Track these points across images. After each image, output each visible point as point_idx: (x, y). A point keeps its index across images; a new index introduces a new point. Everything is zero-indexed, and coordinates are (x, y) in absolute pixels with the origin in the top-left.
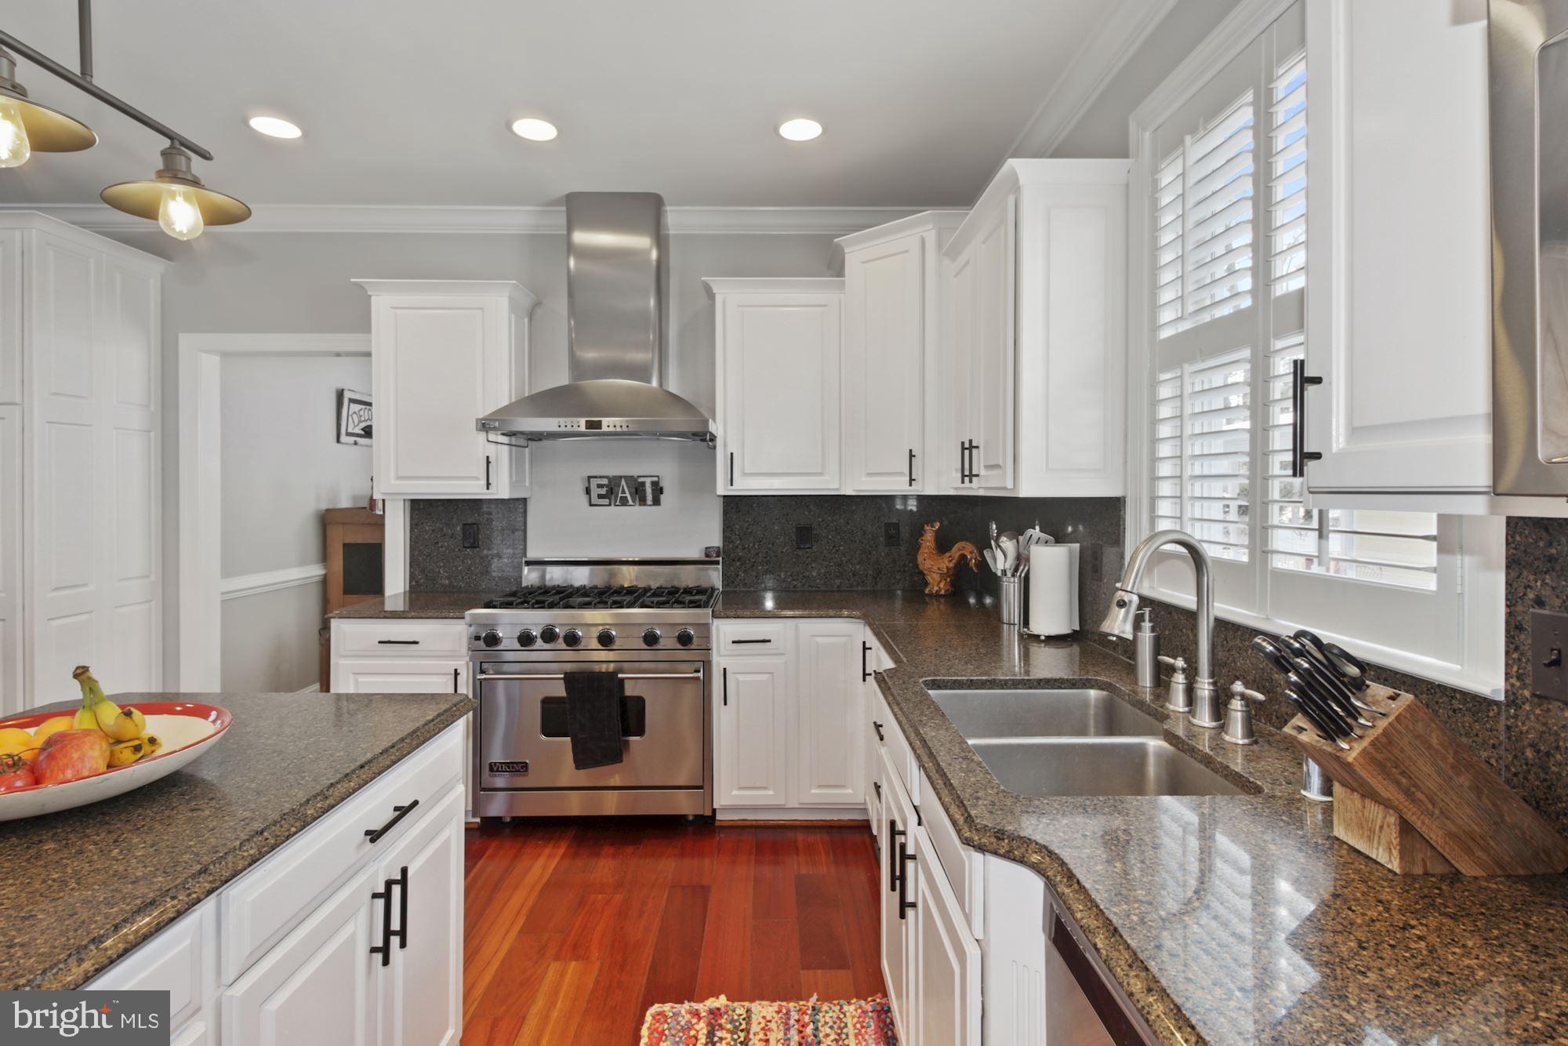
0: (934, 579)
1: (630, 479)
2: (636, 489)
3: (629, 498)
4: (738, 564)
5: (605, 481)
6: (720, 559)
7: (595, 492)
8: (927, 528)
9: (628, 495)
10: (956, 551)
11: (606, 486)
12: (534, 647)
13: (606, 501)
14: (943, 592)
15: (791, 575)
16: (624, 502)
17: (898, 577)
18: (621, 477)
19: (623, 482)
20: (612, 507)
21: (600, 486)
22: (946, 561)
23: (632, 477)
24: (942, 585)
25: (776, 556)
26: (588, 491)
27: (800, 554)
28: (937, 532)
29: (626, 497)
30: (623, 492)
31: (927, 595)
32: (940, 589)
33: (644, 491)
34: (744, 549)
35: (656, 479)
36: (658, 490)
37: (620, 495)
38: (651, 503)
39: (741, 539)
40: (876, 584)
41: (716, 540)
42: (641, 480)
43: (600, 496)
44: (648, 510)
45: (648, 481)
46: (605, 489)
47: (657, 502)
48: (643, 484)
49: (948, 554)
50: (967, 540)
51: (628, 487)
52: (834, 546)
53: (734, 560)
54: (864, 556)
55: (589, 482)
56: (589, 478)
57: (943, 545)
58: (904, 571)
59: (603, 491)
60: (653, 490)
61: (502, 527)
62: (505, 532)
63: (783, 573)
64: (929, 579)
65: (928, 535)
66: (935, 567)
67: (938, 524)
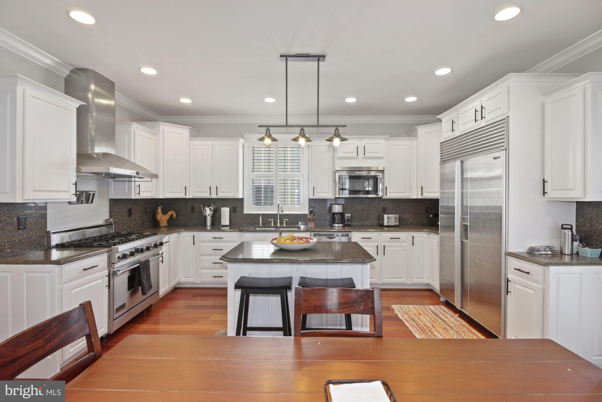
0: (164, 222)
1: (87, 192)
2: (88, 197)
3: (84, 201)
4: (115, 224)
5: (79, 193)
8: (159, 208)
9: (84, 199)
10: (170, 213)
11: (78, 195)
15: (127, 227)
17: (147, 224)
18: (84, 192)
24: (166, 224)
25: (124, 220)
27: (129, 218)
34: (117, 219)
35: (95, 193)
36: (94, 196)
37: (82, 199)
38: (90, 202)
39: (116, 215)
40: (143, 227)
41: (107, 217)
42: (90, 193)
45: (93, 194)
47: (92, 202)
48: (90, 195)
49: (167, 214)
50: (172, 210)
51: (85, 196)
52: (136, 215)
54: (141, 218)
58: (148, 222)
60: (92, 197)
61: (37, 216)
62: (38, 219)
63: (125, 226)
64: (162, 222)
65: (160, 210)
66: (163, 218)
67: (161, 206)
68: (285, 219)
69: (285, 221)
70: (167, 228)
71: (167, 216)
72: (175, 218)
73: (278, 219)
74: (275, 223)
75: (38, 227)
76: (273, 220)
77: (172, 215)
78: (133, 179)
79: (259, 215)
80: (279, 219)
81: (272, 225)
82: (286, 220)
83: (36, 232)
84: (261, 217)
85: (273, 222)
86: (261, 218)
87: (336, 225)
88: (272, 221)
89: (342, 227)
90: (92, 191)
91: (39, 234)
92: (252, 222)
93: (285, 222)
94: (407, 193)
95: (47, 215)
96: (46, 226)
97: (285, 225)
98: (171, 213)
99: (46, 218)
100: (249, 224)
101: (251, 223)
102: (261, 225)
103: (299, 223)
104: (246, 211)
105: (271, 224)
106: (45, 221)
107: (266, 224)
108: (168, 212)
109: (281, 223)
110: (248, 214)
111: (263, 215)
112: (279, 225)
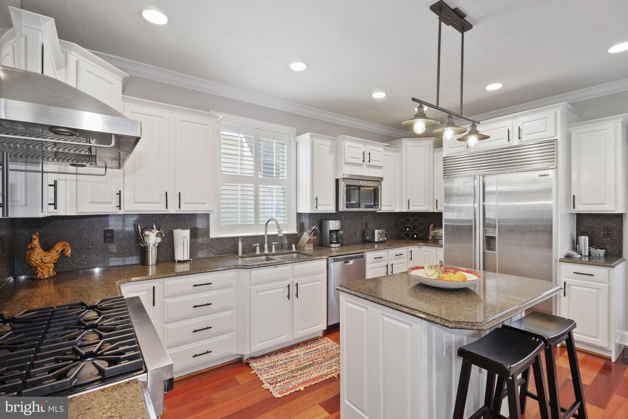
64: (42, 269)
65: (36, 241)
68: (273, 243)
69: (275, 245)
71: (54, 255)
72: (69, 256)
73: (264, 243)
74: (262, 249)
76: (258, 244)
79: (238, 238)
80: (268, 243)
81: (258, 252)
82: (276, 243)
84: (240, 241)
85: (258, 247)
86: (240, 244)
87: (333, 245)
88: (257, 246)
89: (340, 248)
92: (223, 250)
93: (273, 246)
94: (393, 207)
97: (274, 251)
98: (63, 246)
100: (219, 255)
101: (222, 252)
102: (240, 254)
104: (213, 235)
105: (255, 251)
107: (249, 251)
109: (270, 248)
110: (217, 239)
111: (244, 238)
112: (266, 252)
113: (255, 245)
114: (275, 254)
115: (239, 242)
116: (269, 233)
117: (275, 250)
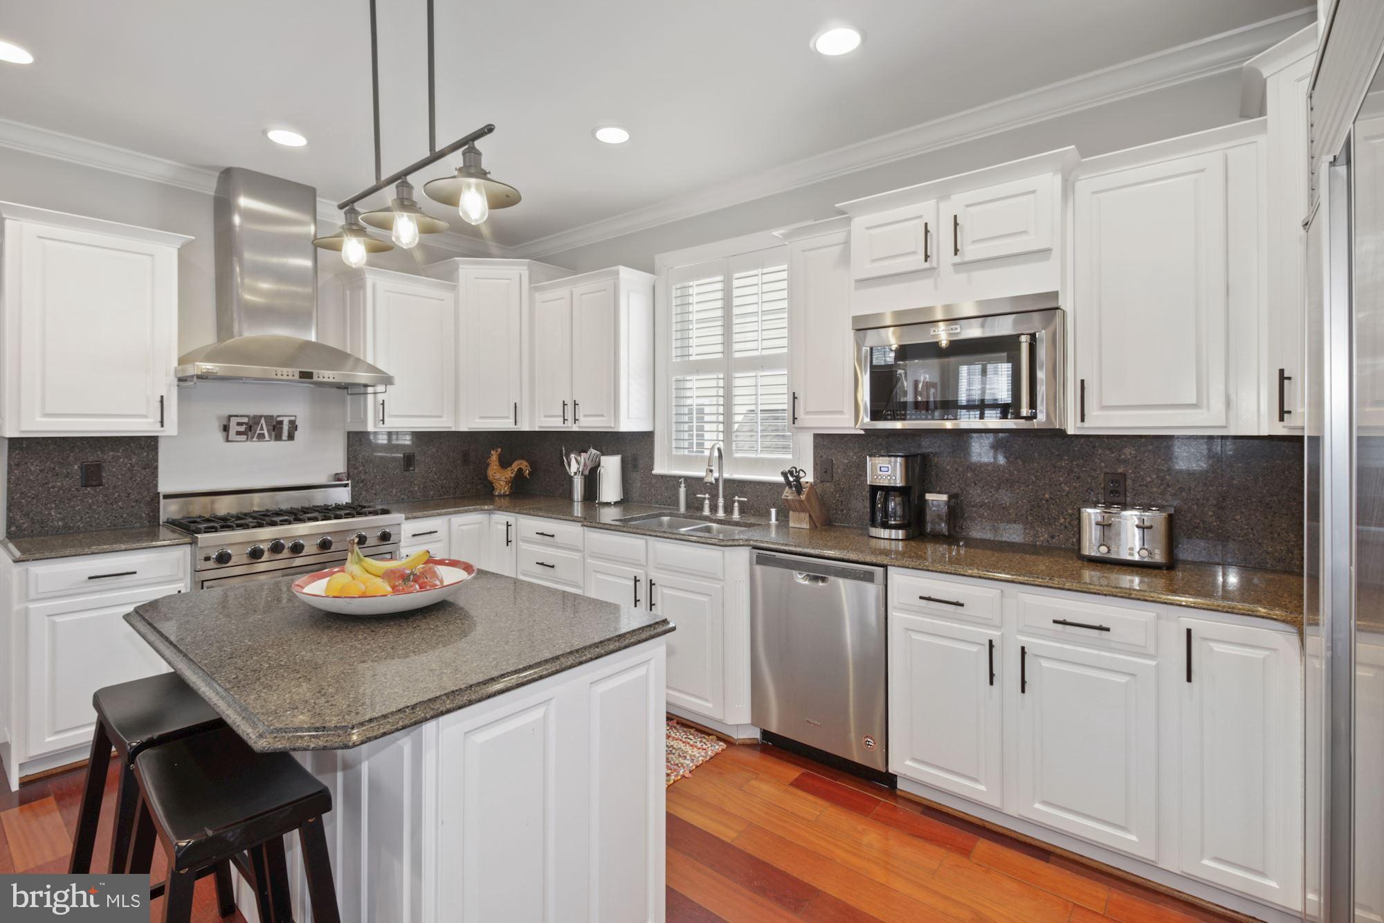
0: (500, 485)
1: (269, 418)
2: (274, 426)
3: (266, 434)
4: (361, 485)
5: (246, 420)
6: (349, 482)
7: (234, 428)
8: (493, 452)
9: (265, 432)
10: (515, 466)
11: (246, 424)
12: (262, 559)
13: (244, 437)
14: (507, 493)
15: (400, 491)
16: (261, 437)
17: (469, 487)
18: (261, 416)
19: (263, 421)
20: (249, 443)
21: (239, 424)
22: (509, 473)
23: (272, 416)
24: (506, 489)
25: (389, 478)
26: (226, 429)
27: (407, 474)
28: (499, 455)
29: (263, 434)
30: (262, 429)
31: (497, 496)
32: (506, 491)
33: (282, 428)
34: (366, 473)
35: (293, 418)
36: (293, 426)
37: (258, 432)
38: (286, 439)
39: (363, 466)
40: (456, 493)
41: (341, 467)
42: (279, 419)
43: (239, 433)
44: (284, 445)
45: (286, 421)
46: (244, 426)
47: (291, 437)
48: (281, 423)
49: (509, 469)
50: (522, 458)
51: (267, 425)
52: (429, 468)
53: (358, 482)
54: (448, 474)
55: (229, 420)
56: (230, 416)
57: (504, 464)
58: (472, 483)
59: (242, 429)
60: (289, 428)
61: (131, 464)
62: (135, 468)
63: (394, 490)
64: (497, 485)
65: (494, 456)
66: (500, 477)
67: (499, 450)
68: (737, 498)
69: (738, 501)
70: (508, 498)
71: (510, 473)
72: (528, 476)
73: (719, 496)
74: (714, 508)
75: (135, 484)
76: (707, 496)
77: (520, 470)
78: (370, 390)
79: (680, 477)
80: (724, 497)
81: (707, 512)
82: (741, 499)
83: (130, 494)
84: (683, 485)
85: (707, 502)
86: (682, 490)
88: (704, 499)
90: (286, 416)
91: (138, 498)
92: (670, 498)
93: (736, 504)
95: (157, 461)
96: (154, 482)
97: (736, 516)
98: (520, 465)
99: (156, 468)
101: (669, 501)
102: (682, 509)
103: (769, 514)
104: (658, 470)
105: (701, 509)
106: (153, 473)
107: (695, 506)
108: (513, 462)
109: (728, 509)
110: (662, 477)
111: (689, 481)
112: (721, 514)
113: (703, 496)
114: (721, 520)
115: (680, 487)
116: (726, 475)
117: (740, 514)
